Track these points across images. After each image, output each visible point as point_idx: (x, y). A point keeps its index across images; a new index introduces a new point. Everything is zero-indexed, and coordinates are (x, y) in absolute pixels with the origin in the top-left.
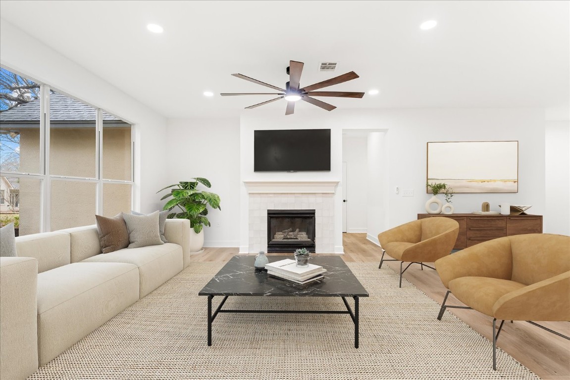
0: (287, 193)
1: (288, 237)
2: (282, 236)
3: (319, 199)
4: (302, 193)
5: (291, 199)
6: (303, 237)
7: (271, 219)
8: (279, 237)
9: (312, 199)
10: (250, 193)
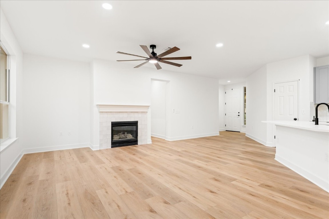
0: (123, 112)
1: (122, 137)
2: (118, 137)
3: (140, 115)
4: (131, 112)
5: (125, 115)
6: (130, 137)
7: (113, 127)
8: (116, 138)
9: (136, 115)
10: (100, 112)
